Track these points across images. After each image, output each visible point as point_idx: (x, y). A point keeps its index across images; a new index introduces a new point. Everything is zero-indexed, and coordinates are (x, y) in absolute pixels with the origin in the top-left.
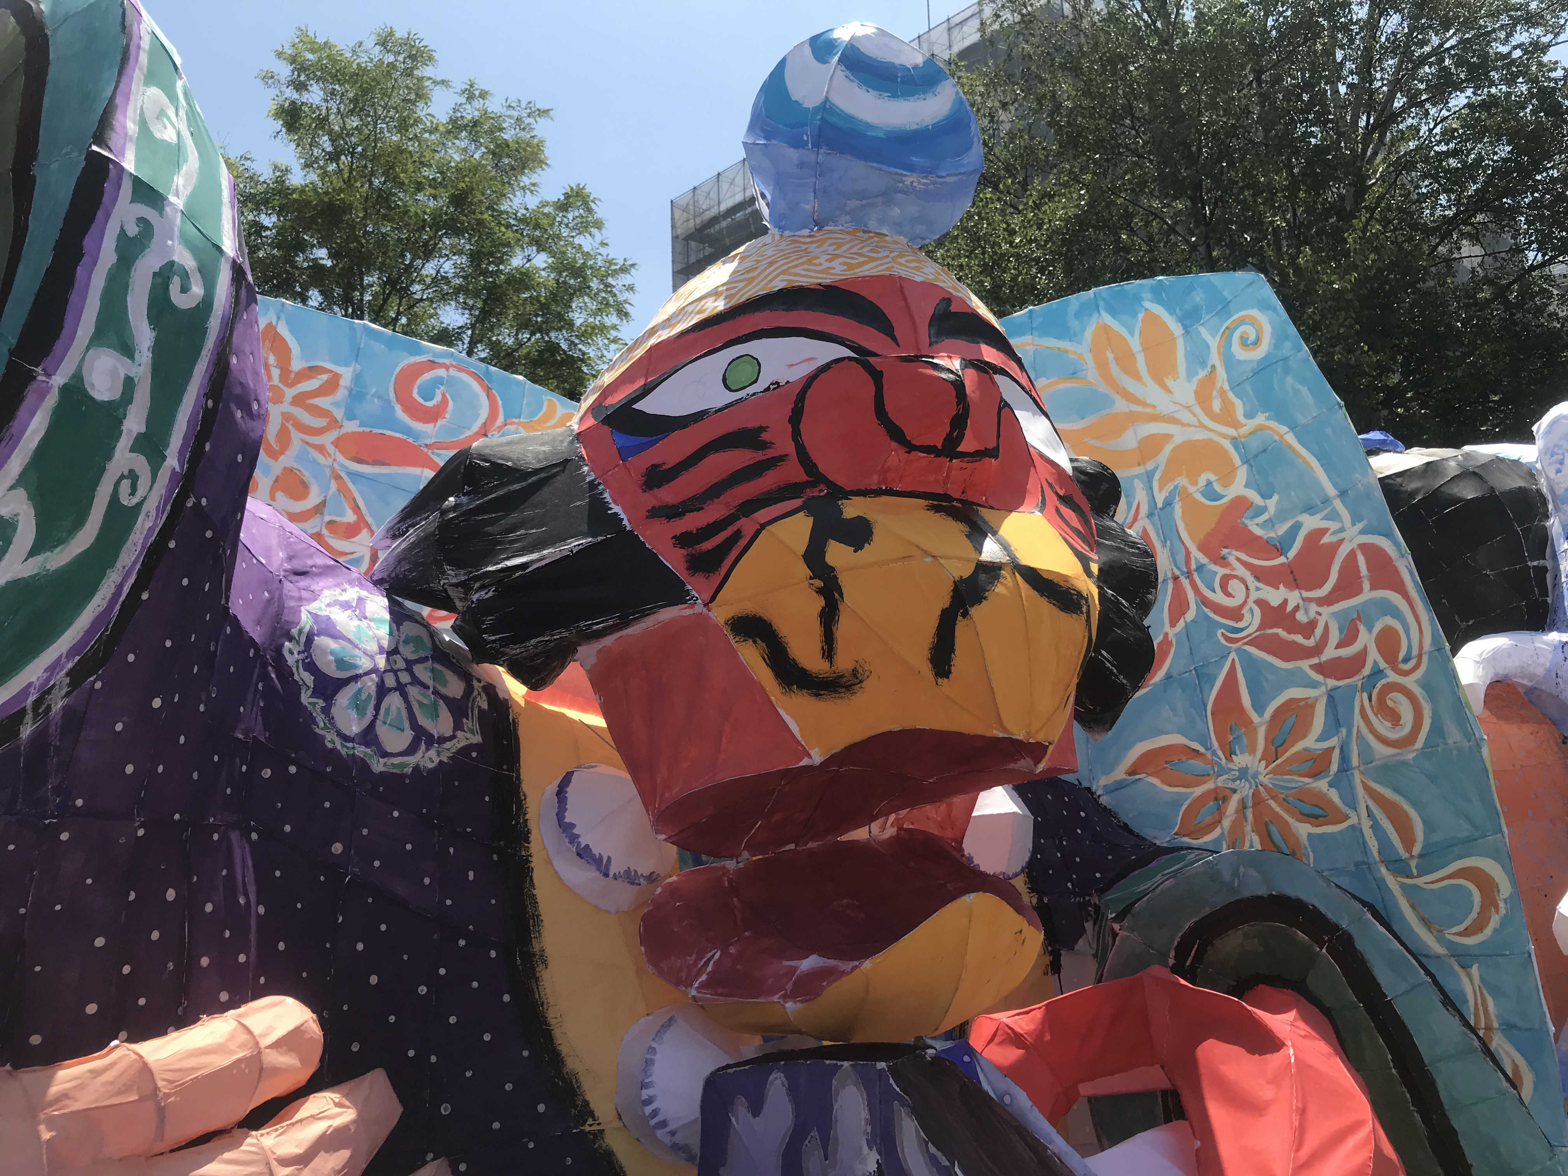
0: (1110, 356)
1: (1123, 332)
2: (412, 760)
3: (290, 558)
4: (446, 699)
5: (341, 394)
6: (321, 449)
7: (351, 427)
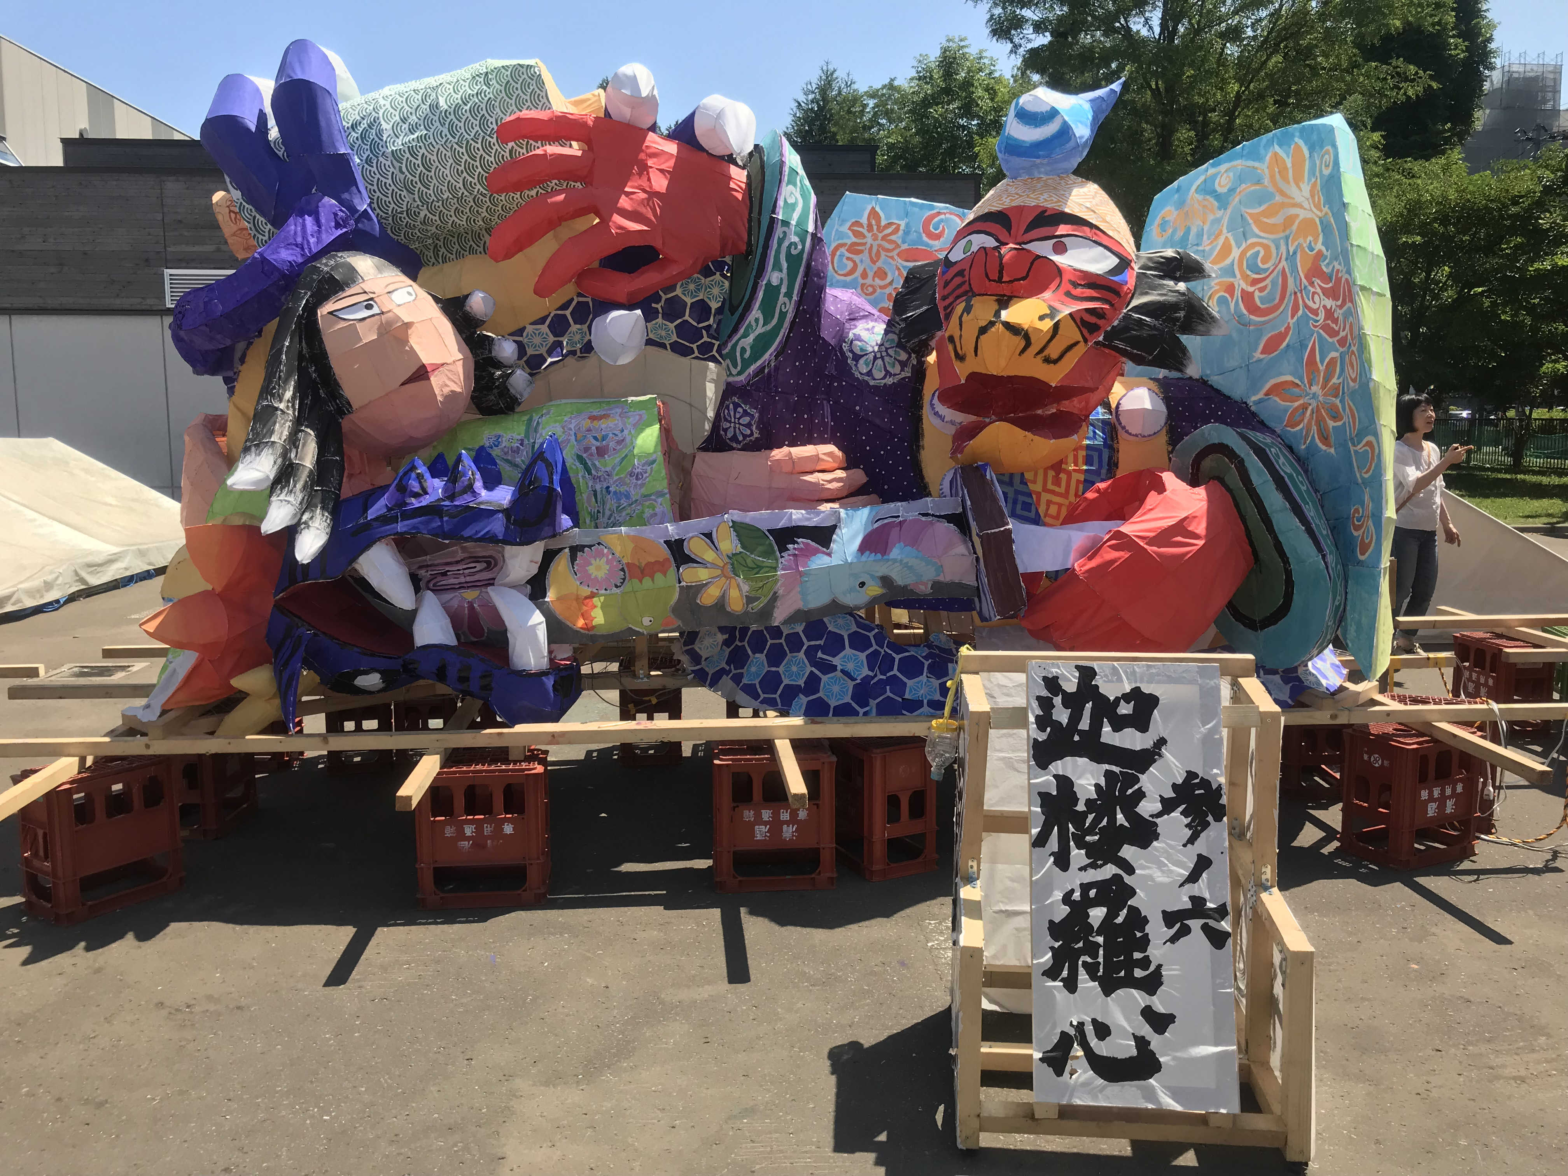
0: (1276, 170)
1: (1284, 156)
2: (883, 381)
3: (849, 315)
4: (899, 361)
5: (901, 233)
6: (892, 258)
7: (905, 246)
